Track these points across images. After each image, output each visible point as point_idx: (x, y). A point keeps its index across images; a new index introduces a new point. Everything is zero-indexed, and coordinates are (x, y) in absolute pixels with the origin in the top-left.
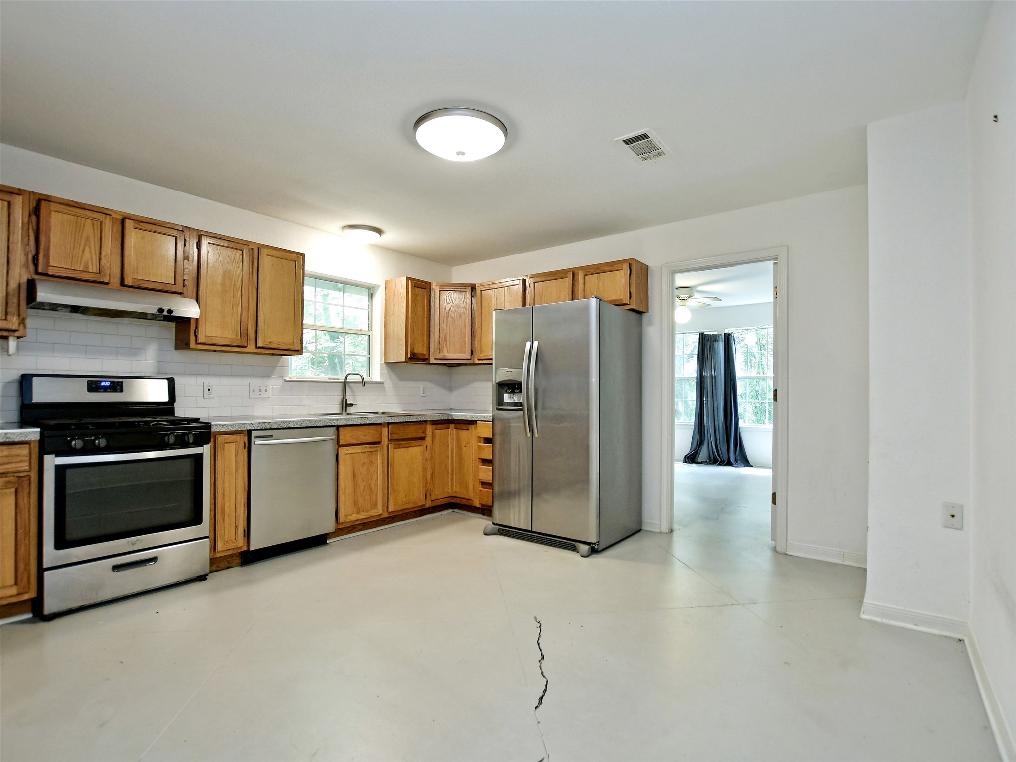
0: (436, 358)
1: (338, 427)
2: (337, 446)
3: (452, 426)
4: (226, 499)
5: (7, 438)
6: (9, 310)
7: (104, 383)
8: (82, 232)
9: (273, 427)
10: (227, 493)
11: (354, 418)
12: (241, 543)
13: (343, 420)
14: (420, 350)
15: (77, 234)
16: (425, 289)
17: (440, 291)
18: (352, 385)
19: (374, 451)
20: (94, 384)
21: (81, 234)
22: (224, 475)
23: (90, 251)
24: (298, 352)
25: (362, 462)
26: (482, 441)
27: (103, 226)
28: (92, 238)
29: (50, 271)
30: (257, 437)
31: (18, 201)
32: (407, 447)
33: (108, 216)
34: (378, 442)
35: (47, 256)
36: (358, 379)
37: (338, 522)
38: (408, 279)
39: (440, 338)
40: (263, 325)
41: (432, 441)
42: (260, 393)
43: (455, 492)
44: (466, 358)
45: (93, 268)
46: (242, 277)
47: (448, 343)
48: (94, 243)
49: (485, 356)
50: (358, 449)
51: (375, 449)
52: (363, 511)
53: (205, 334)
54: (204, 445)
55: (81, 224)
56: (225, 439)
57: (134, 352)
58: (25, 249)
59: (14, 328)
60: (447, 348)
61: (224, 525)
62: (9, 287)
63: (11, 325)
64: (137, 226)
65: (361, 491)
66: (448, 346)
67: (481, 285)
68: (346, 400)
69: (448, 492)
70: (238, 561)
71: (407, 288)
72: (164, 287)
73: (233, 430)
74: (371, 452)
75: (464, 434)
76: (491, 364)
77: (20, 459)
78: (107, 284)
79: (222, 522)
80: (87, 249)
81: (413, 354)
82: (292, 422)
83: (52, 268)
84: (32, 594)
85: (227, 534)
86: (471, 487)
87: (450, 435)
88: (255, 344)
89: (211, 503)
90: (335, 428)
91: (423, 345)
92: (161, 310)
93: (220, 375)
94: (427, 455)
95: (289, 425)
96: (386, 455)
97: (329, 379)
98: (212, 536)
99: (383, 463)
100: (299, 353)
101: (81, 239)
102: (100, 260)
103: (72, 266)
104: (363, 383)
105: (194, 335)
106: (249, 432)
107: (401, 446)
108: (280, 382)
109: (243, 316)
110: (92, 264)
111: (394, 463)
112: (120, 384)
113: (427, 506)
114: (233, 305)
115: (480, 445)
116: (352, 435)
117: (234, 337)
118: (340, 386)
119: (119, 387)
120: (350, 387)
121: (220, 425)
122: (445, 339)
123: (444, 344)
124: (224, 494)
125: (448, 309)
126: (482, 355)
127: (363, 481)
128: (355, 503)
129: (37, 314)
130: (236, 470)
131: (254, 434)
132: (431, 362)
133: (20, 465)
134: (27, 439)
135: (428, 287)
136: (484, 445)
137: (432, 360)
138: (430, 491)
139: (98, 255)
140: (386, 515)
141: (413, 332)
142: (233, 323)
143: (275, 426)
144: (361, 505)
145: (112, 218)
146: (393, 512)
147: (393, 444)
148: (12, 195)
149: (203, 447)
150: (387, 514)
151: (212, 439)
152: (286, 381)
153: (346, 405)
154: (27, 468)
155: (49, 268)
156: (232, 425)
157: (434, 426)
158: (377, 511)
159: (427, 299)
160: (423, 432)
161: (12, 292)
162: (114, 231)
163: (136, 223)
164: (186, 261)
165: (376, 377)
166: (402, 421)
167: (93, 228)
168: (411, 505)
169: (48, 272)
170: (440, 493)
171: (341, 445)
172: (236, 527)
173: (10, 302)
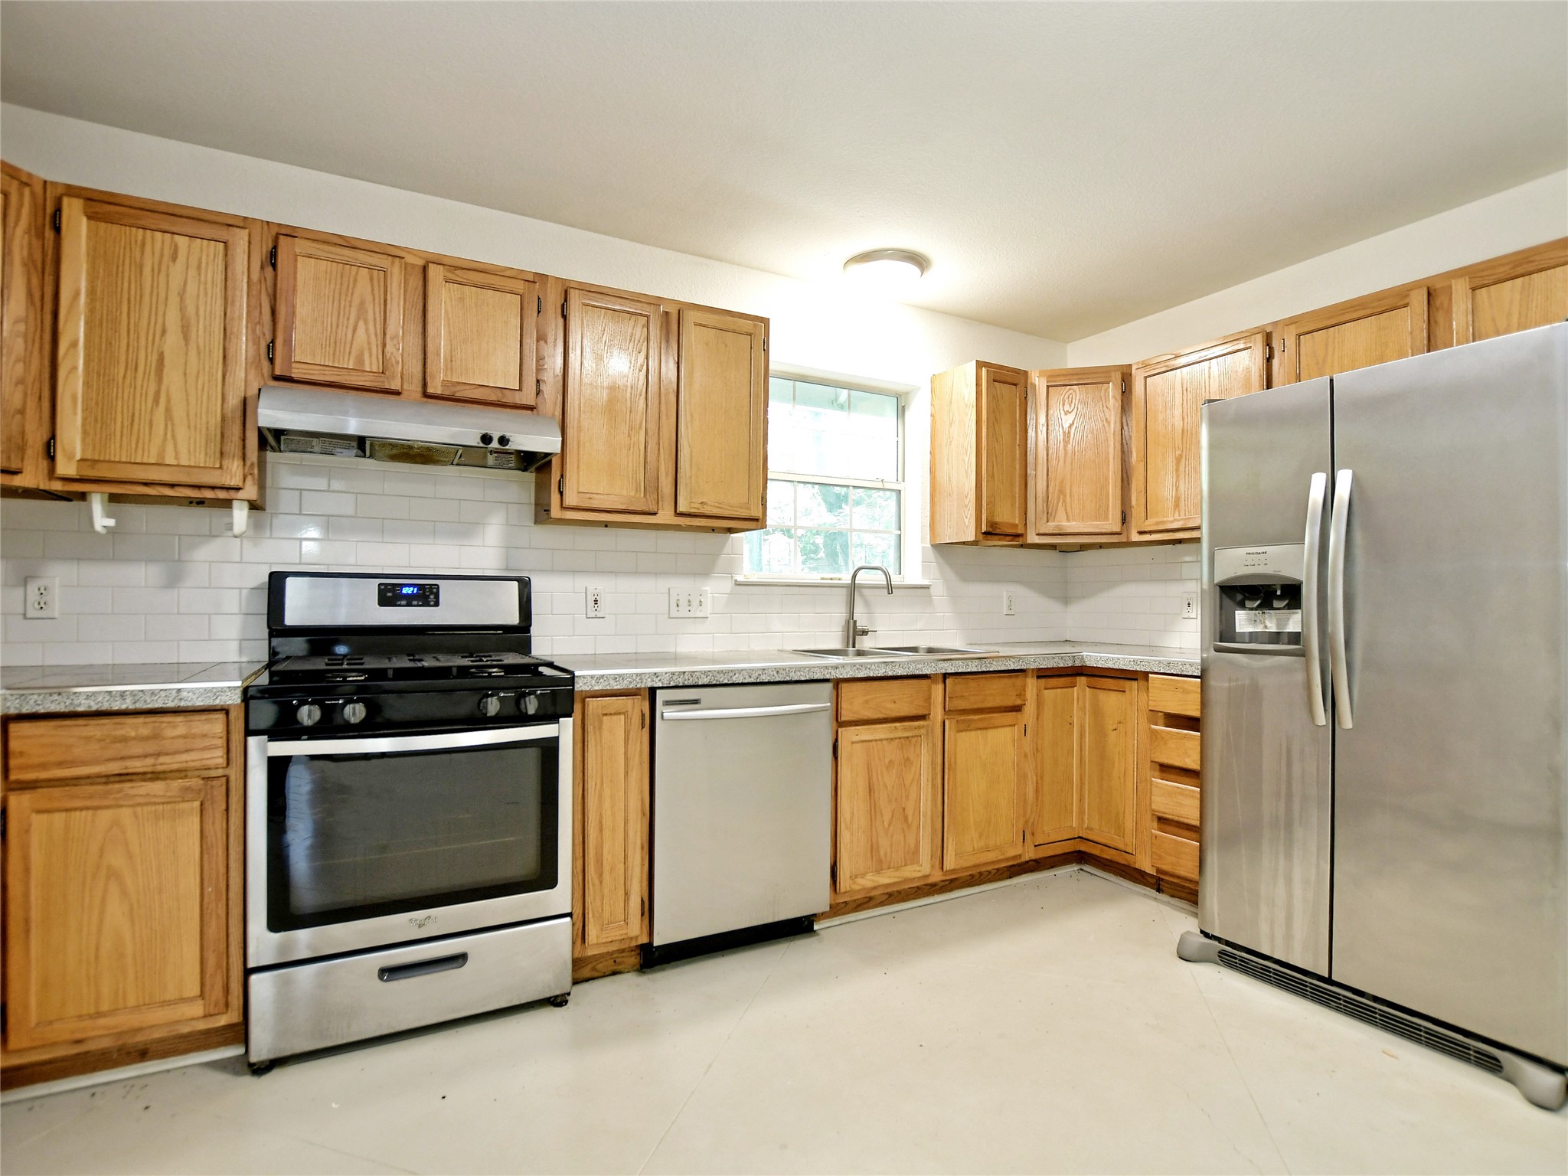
0: (1041, 532)
1: (838, 683)
2: (835, 723)
3: (1082, 681)
4: (607, 833)
5: (181, 699)
6: (226, 448)
7: (407, 589)
8: (352, 294)
9: (700, 683)
10: (607, 822)
11: (871, 664)
12: (635, 930)
13: (848, 669)
14: (1007, 516)
15: (343, 297)
16: (1015, 385)
17: (1048, 387)
18: (866, 592)
19: (912, 737)
20: (389, 591)
21: (349, 299)
22: (602, 783)
23: (367, 329)
24: (756, 522)
25: (887, 761)
26: (1161, 720)
27: (389, 278)
28: (369, 307)
29: (294, 371)
30: (668, 703)
31: (240, 240)
32: (984, 729)
33: (397, 259)
34: (923, 717)
35: (288, 342)
36: (879, 578)
37: (835, 890)
38: (980, 365)
39: (1050, 488)
40: (688, 469)
41: (1038, 715)
42: (689, 608)
43: (1088, 828)
44: (1109, 531)
45: (372, 364)
46: (648, 370)
47: (1068, 497)
48: (373, 312)
49: (1158, 523)
50: (880, 731)
51: (916, 732)
52: (889, 868)
53: (578, 489)
54: (561, 719)
55: (349, 277)
56: (603, 707)
57: (464, 529)
58: (254, 331)
59: (233, 483)
60: (1066, 510)
61: (601, 890)
62: (226, 405)
63: (229, 477)
64: (451, 276)
65: (886, 824)
66: (1068, 505)
67: (1145, 365)
68: (855, 622)
69: (1071, 827)
70: (634, 960)
71: (978, 384)
72: (500, 395)
73: (618, 687)
74: (908, 737)
75: (1111, 701)
76: (1198, 540)
77: (207, 742)
78: (398, 393)
79: (597, 882)
80: (361, 324)
81: (992, 524)
82: (740, 671)
83: (298, 365)
84: (233, 1017)
85: (607, 908)
86: (1129, 824)
87: (1075, 702)
88: (673, 510)
89: (577, 842)
90: (829, 686)
91: (1013, 505)
92: (486, 439)
93: (615, 573)
94: (1027, 745)
95: (734, 679)
96: (940, 744)
97: (822, 579)
98: (578, 912)
99: (933, 763)
100: (759, 524)
101: (350, 306)
102: (384, 345)
103: (333, 363)
104: (890, 588)
105: (557, 490)
106: (652, 691)
107: (973, 726)
108: (726, 586)
109: (649, 450)
110: (370, 356)
111: (955, 762)
112: (435, 590)
113: (1026, 858)
114: (631, 428)
115: (1156, 730)
116: (867, 702)
117: (633, 494)
118: (842, 596)
119: (432, 597)
120: (862, 595)
121: (592, 677)
122: (1061, 492)
123: (1058, 503)
124: (601, 822)
125: (1066, 426)
126: (1147, 522)
127: (890, 802)
128: (873, 849)
129: (302, 462)
130: (626, 773)
131: (661, 696)
132: (1029, 541)
133: (207, 755)
134: (217, 702)
135: (1023, 381)
136: (1168, 733)
137: (1032, 538)
138: (1033, 824)
139: (380, 338)
140: (937, 877)
141: (991, 476)
142: (630, 464)
143: (705, 681)
144: (886, 855)
145: (406, 263)
146: (953, 871)
147: (954, 721)
148: (231, 228)
149: (558, 723)
150: (941, 873)
151: (577, 707)
152: (738, 584)
153: (854, 632)
154: (222, 761)
155: (294, 365)
156: (616, 678)
157: (1042, 681)
158: (918, 868)
159: (1020, 406)
160: (1019, 696)
161: (230, 415)
162: (409, 289)
163: (449, 271)
164: (542, 343)
165: (914, 572)
166: (975, 670)
167: (372, 285)
168: (991, 856)
169: (291, 372)
170: (1055, 831)
171: (845, 722)
172: (626, 894)
173: (227, 433)
